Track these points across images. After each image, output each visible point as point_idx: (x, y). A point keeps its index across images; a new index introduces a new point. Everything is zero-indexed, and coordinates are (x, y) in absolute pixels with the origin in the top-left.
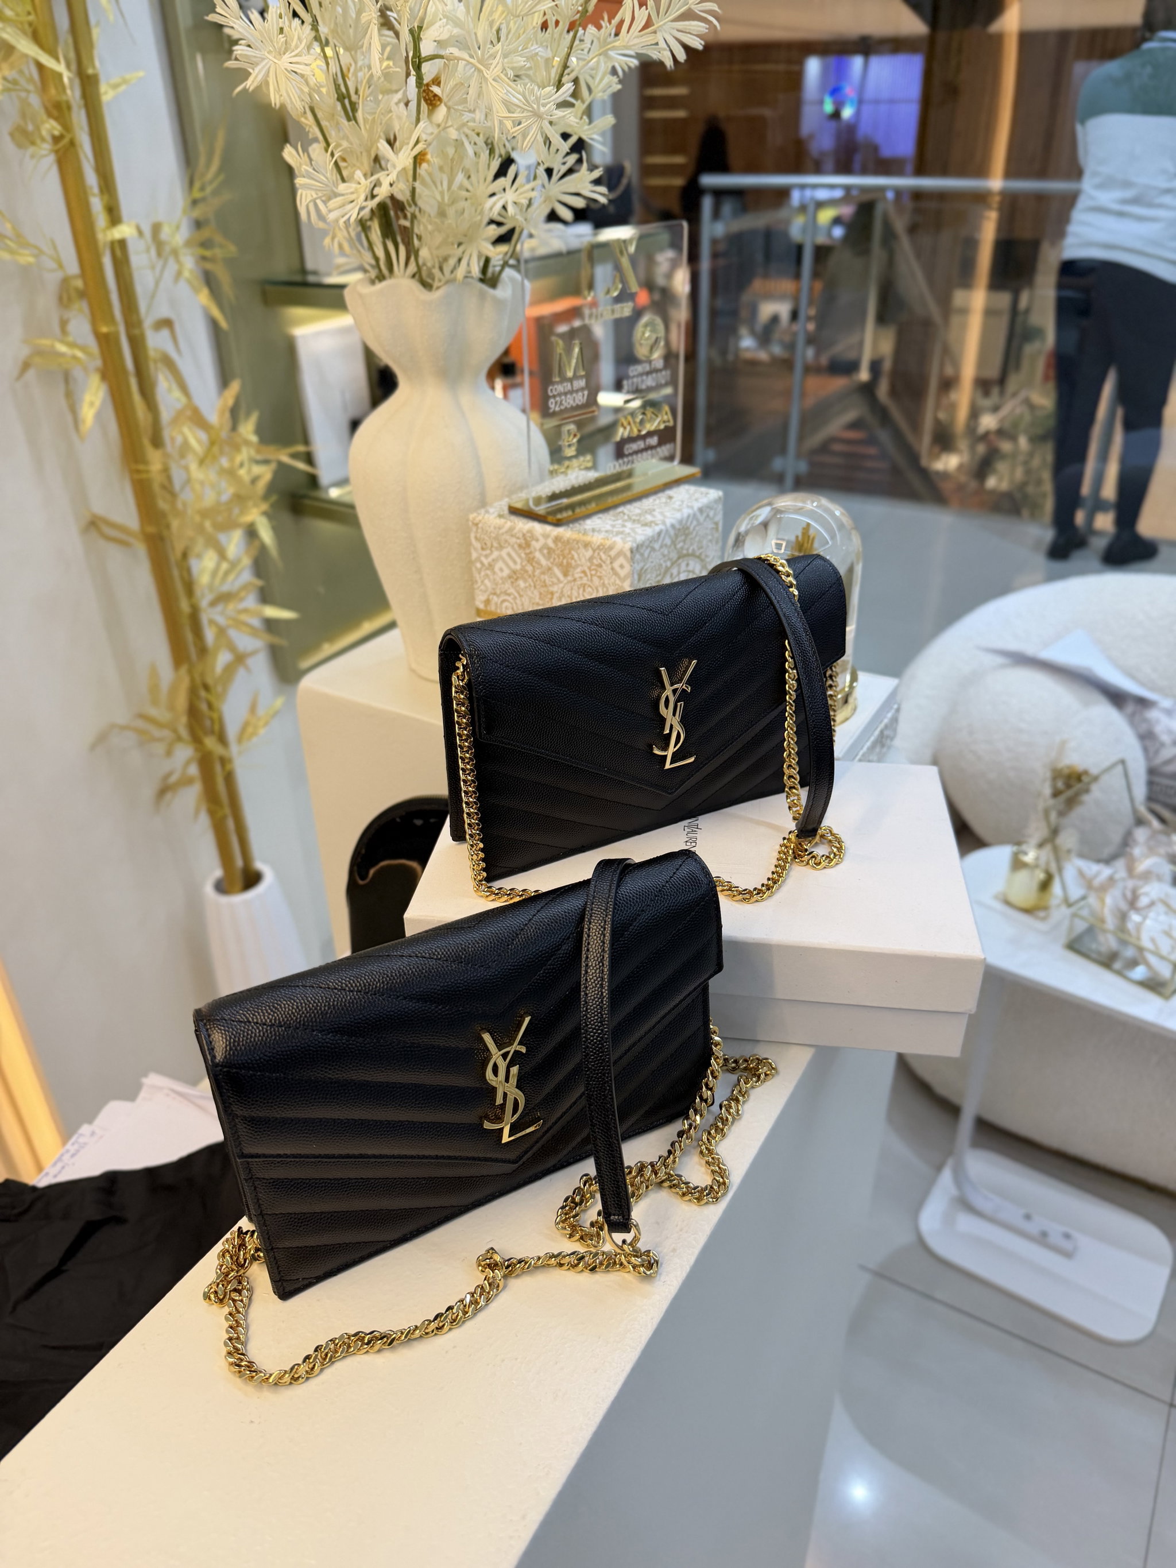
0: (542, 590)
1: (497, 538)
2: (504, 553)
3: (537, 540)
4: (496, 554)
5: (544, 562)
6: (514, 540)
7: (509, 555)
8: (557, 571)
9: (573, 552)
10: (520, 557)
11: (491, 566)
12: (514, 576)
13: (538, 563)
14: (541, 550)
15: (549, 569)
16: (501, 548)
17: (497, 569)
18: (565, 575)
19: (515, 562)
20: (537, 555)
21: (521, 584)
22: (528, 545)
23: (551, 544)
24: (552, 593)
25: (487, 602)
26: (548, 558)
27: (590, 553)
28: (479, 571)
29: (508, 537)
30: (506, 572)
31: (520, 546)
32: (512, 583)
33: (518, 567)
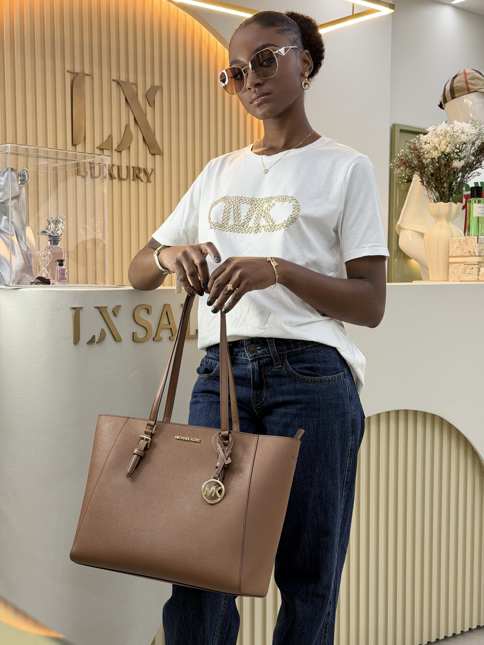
0: (462, 249)
1: (454, 241)
2: (456, 244)
3: (462, 239)
4: (454, 244)
5: (463, 243)
6: (457, 241)
7: (457, 244)
8: (465, 245)
9: (468, 240)
10: (458, 243)
11: (453, 247)
12: (457, 248)
13: (462, 244)
14: (462, 241)
15: (464, 245)
16: (455, 243)
17: (454, 247)
18: (466, 245)
19: (457, 245)
20: (462, 243)
21: (458, 249)
22: (460, 241)
23: (464, 240)
24: (464, 249)
25: (452, 254)
26: (463, 242)
27: (471, 240)
28: (451, 248)
29: (456, 240)
30: (456, 247)
31: (459, 242)
32: (457, 249)
33: (458, 246)
